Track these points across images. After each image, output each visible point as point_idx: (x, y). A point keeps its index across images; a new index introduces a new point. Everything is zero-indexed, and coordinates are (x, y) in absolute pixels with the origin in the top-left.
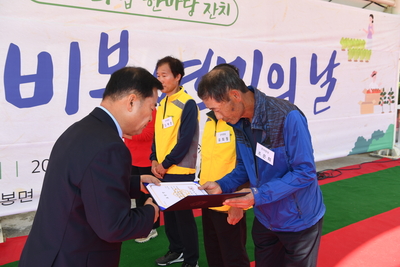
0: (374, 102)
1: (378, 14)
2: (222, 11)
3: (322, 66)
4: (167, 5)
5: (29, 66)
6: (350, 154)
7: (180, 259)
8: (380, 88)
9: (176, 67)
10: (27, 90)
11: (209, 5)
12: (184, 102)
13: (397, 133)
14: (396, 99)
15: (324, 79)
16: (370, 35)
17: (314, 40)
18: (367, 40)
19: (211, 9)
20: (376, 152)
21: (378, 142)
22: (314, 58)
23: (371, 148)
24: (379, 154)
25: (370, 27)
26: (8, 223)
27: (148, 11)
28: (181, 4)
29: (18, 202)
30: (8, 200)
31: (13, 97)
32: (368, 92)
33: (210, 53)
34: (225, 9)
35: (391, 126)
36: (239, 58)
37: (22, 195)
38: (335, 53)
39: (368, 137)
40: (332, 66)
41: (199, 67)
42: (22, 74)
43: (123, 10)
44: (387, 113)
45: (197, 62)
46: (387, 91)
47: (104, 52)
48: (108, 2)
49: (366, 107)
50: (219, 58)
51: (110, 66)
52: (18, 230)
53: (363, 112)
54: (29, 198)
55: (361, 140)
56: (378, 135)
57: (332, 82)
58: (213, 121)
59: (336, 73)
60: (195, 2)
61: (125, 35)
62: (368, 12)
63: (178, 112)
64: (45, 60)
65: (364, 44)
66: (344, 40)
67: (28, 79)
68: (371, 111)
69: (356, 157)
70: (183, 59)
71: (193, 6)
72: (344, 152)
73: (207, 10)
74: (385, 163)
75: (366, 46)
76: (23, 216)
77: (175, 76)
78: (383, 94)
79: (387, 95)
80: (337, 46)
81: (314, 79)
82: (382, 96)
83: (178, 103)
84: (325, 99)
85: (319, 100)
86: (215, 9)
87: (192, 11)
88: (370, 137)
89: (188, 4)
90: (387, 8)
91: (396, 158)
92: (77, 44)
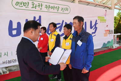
0: (107, 33)
1: (108, 10)
2: (66, 10)
3: (93, 24)
4: (51, 9)
5: (15, 26)
6: (102, 48)
7: (56, 77)
8: (109, 30)
9: (54, 25)
10: (14, 32)
11: (62, 8)
12: (57, 35)
13: (114, 41)
14: (113, 32)
15: (94, 27)
16: (105, 15)
17: (91, 17)
18: (105, 17)
19: (63, 10)
20: (108, 47)
21: (109, 44)
22: (91, 22)
23: (107, 46)
24: (109, 47)
25: (106, 13)
26: (10, 68)
27: (46, 10)
28: (55, 8)
29: (12, 63)
30: (10, 62)
31: (11, 34)
32: (106, 31)
33: (63, 21)
34: (67, 9)
35: (112, 40)
36: (71, 22)
37: (13, 61)
38: (96, 20)
39: (106, 43)
40: (96, 24)
41: (60, 25)
42: (13, 28)
43: (40, 10)
44: (111, 36)
45: (59, 24)
46: (111, 30)
48: (36, 8)
49: (105, 35)
50: (66, 23)
52: (12, 70)
53: (105, 36)
54: (15, 61)
55: (104, 44)
56: (109, 42)
57: (96, 28)
58: (65, 40)
59: (97, 26)
60: (59, 8)
61: (40, 17)
62: (105, 9)
63: (55, 37)
64: (19, 24)
65: (104, 18)
66: (99, 17)
67: (15, 29)
68: (107, 36)
69: (103, 48)
70: (56, 23)
71: (58, 9)
72: (100, 47)
73: (62, 10)
74: (111, 50)
75: (105, 18)
76: (14, 66)
77: (54, 27)
78: (110, 31)
79: (111, 32)
80: (97, 18)
81: (91, 27)
82: (109, 32)
83: (55, 35)
84: (94, 33)
85: (93, 33)
86: (64, 9)
87: (58, 10)
88: (107, 43)
89: (57, 8)
90: (110, 8)
91: (114, 48)
92: (27, 19)
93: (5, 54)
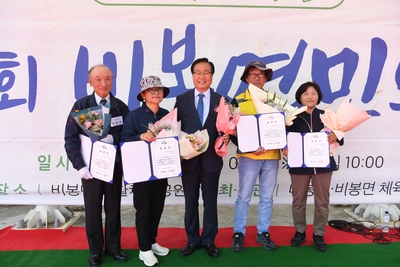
30: (72, 191)
33: (303, 45)
36: (346, 51)
41: (286, 63)
43: (192, 1)
45: (284, 57)
47: (168, 49)
51: (174, 63)
61: (191, 30)
64: (110, 59)
92: (140, 42)
93: (61, 162)
